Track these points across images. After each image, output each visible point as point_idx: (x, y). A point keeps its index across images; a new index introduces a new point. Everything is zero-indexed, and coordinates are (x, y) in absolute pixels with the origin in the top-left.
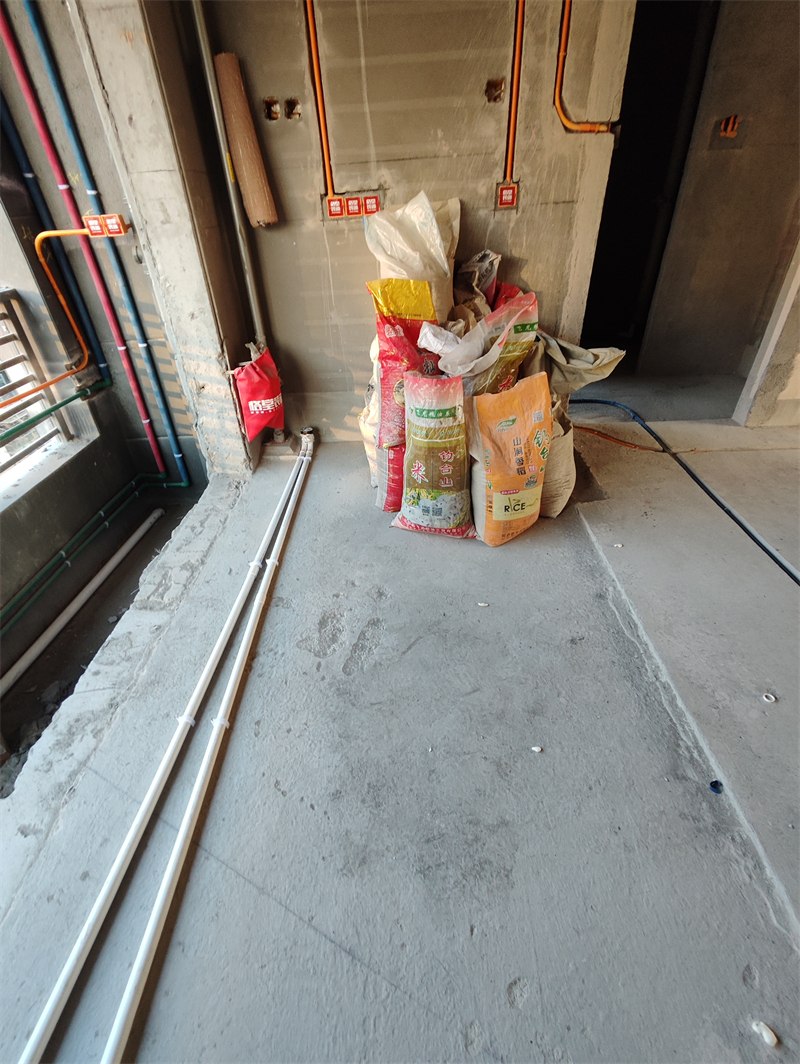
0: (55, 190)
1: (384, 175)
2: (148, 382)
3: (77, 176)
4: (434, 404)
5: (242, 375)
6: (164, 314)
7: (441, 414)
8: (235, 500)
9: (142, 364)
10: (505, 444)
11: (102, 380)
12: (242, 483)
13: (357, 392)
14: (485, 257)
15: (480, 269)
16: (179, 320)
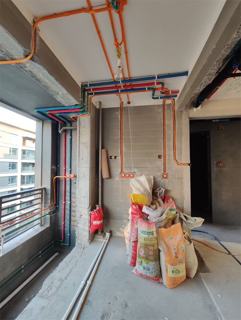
0: (62, 168)
1: (135, 170)
2: (67, 212)
3: (68, 166)
4: (147, 230)
5: (93, 214)
6: (77, 196)
7: (149, 233)
8: (82, 254)
9: (68, 207)
10: (170, 246)
11: (56, 210)
12: (85, 247)
13: (125, 221)
14: (160, 189)
15: (159, 192)
16: (80, 198)
